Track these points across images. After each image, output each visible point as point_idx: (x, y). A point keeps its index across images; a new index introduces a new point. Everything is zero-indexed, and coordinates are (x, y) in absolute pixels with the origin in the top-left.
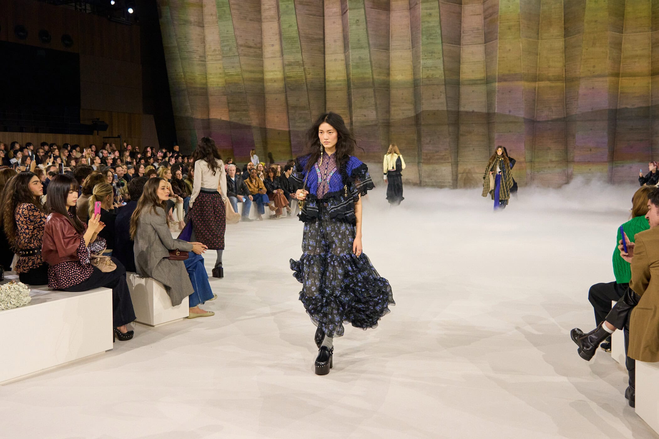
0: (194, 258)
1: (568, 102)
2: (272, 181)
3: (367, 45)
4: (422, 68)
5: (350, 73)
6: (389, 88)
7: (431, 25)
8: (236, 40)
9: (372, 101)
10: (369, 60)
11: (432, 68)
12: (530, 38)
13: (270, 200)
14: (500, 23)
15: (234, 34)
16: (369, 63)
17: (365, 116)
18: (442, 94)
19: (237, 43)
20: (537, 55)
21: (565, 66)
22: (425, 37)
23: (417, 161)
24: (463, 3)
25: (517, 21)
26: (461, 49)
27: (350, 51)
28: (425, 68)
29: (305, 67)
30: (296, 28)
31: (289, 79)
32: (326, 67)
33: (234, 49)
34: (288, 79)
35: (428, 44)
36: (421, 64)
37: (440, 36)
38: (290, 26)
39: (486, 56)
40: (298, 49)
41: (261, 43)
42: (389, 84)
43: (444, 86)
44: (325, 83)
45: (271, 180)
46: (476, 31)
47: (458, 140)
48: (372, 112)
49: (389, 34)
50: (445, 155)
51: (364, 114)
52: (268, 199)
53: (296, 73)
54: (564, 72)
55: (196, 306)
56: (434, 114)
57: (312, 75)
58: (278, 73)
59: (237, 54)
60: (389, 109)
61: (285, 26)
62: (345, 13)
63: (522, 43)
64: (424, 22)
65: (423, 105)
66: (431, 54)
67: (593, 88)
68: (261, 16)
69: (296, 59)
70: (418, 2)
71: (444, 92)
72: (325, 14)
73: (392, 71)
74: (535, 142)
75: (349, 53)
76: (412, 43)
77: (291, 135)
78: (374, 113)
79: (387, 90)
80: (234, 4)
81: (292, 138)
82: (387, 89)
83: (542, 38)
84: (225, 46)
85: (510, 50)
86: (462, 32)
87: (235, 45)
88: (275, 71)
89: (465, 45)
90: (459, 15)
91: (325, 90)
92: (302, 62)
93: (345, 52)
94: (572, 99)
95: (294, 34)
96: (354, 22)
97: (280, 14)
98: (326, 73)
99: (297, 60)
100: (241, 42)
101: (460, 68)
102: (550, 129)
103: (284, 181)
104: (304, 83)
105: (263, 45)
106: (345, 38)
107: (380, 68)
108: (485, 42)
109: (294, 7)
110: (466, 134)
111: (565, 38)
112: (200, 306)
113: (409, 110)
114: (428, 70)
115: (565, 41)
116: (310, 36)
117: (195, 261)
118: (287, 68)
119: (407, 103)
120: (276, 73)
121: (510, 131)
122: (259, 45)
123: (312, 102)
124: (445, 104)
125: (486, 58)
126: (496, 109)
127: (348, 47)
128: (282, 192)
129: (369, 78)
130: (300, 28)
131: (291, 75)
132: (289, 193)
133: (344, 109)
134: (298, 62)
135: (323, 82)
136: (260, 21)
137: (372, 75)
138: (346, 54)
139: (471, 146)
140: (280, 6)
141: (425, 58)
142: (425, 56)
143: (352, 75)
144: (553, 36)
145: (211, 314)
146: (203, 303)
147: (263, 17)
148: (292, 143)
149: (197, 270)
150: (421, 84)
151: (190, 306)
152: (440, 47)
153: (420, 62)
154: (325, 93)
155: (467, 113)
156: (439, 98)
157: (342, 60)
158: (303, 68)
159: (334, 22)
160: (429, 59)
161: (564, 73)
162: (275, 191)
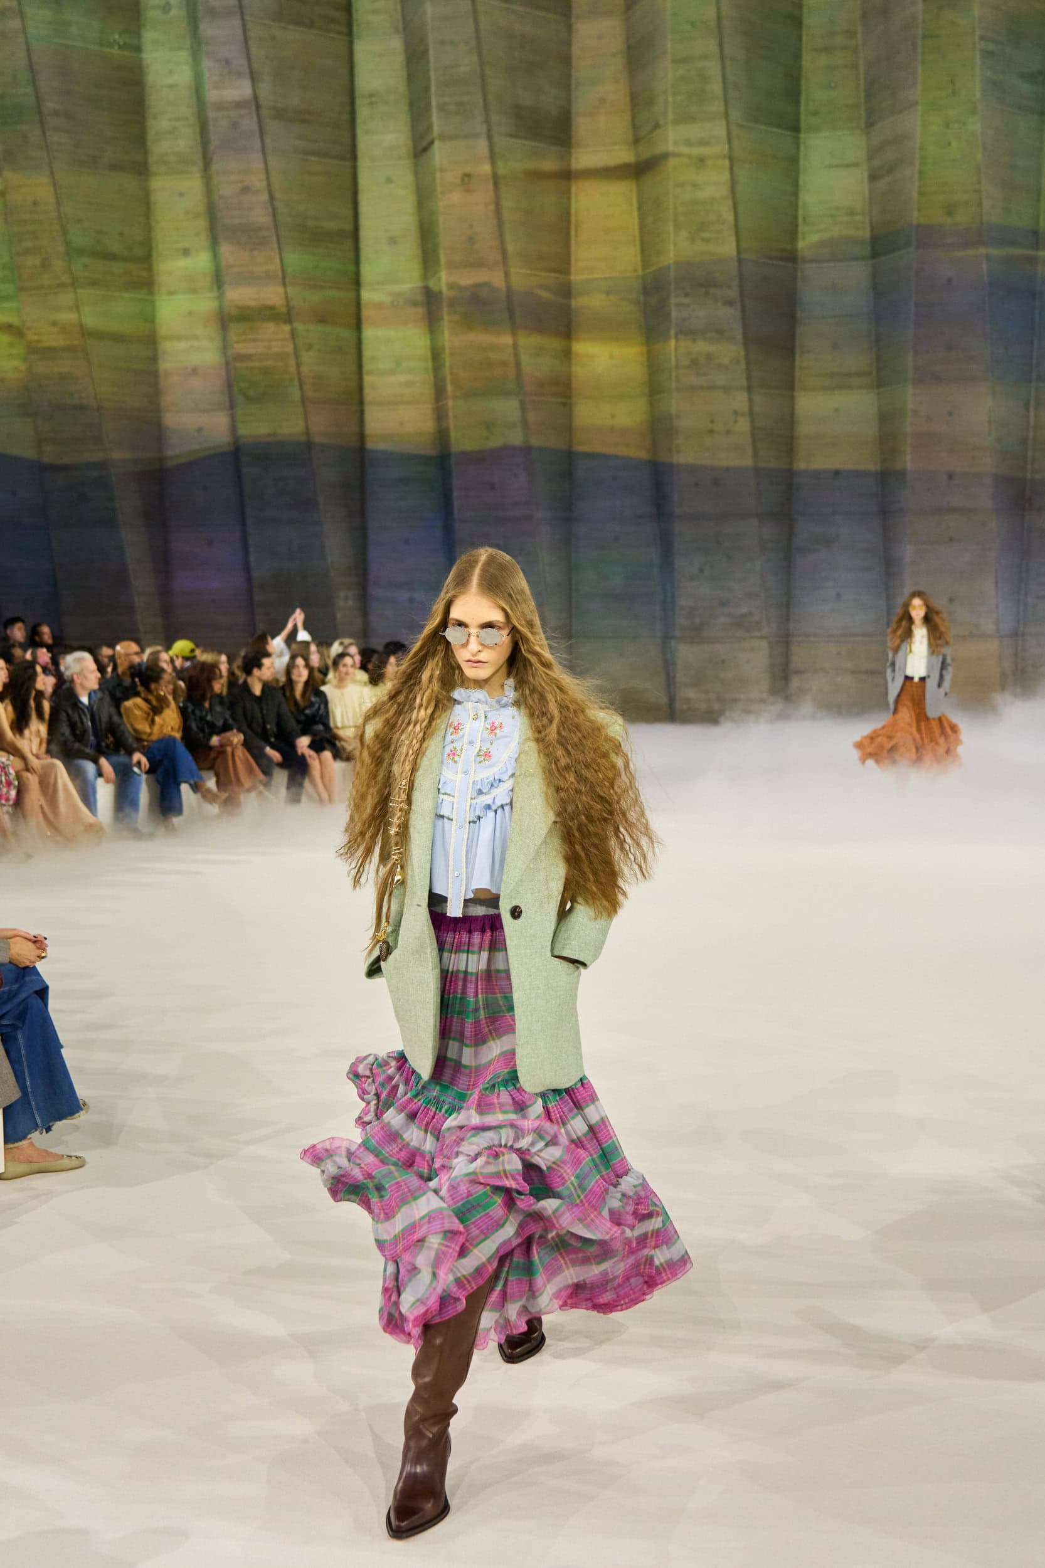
0: (16, 986)
3: (499, 257)
4: (676, 335)
5: (443, 348)
6: (570, 397)
7: (701, 195)
8: (65, 233)
9: (517, 437)
10: (505, 304)
11: (708, 336)
13: (200, 769)
14: (921, 194)
15: (55, 215)
16: (507, 316)
17: (493, 487)
18: (740, 420)
19: (67, 243)
22: (684, 234)
23: (659, 634)
24: (803, 125)
25: (975, 191)
26: (799, 274)
27: (444, 275)
28: (685, 334)
29: (296, 324)
30: (265, 197)
31: (245, 365)
32: (365, 326)
33: (58, 264)
34: (238, 365)
36: (674, 320)
37: (733, 232)
38: (246, 190)
39: (875, 298)
40: (273, 268)
41: (148, 244)
42: (568, 385)
43: (745, 395)
44: (360, 378)
46: (846, 219)
47: (789, 567)
48: (516, 476)
49: (569, 222)
50: (750, 614)
51: (491, 480)
52: (194, 767)
53: (267, 344)
55: (24, 1137)
56: (715, 482)
57: (317, 351)
58: (205, 343)
59: (66, 279)
60: (571, 465)
61: (226, 188)
62: (425, 149)
63: (987, 260)
64: (681, 185)
65: (679, 451)
66: (703, 290)
68: (146, 153)
69: (264, 300)
70: (661, 122)
71: (746, 410)
72: (360, 154)
74: (1026, 572)
75: (440, 280)
76: (643, 251)
77: (251, 549)
78: (524, 476)
79: (564, 404)
80: (56, 113)
81: (252, 558)
82: (563, 400)
84: (27, 252)
85: (949, 281)
86: (800, 220)
87: (61, 249)
88: (196, 337)
89: (811, 262)
90: (791, 166)
91: (361, 402)
92: (284, 310)
93: (426, 279)
95: (260, 217)
96: (458, 181)
97: (212, 147)
99: (269, 303)
100: (79, 239)
103: (248, 705)
104: (291, 380)
105: (155, 254)
106: (427, 233)
107: (540, 331)
108: (874, 255)
109: (255, 127)
110: (815, 547)
112: (36, 1137)
114: (695, 341)
116: (311, 223)
117: (22, 996)
118: (234, 331)
121: (951, 539)
122: (139, 252)
124: (749, 451)
125: (874, 305)
127: (437, 262)
128: (237, 738)
129: (504, 363)
130: (277, 195)
131: (251, 352)
132: (262, 743)
134: (272, 308)
135: (355, 377)
136: (142, 169)
137: (515, 353)
138: (431, 285)
139: (829, 584)
140: (211, 123)
141: (685, 300)
142: (686, 295)
143: (452, 354)
145: (75, 1162)
146: (48, 1130)
147: (152, 159)
148: (255, 574)
149: (27, 1022)
150: (674, 385)
151: (6, 1141)
153: (669, 314)
154: (362, 412)
155: (816, 475)
156: (729, 432)
157: (415, 305)
158: (288, 328)
159: (389, 180)
160: (699, 304)
162: (215, 740)
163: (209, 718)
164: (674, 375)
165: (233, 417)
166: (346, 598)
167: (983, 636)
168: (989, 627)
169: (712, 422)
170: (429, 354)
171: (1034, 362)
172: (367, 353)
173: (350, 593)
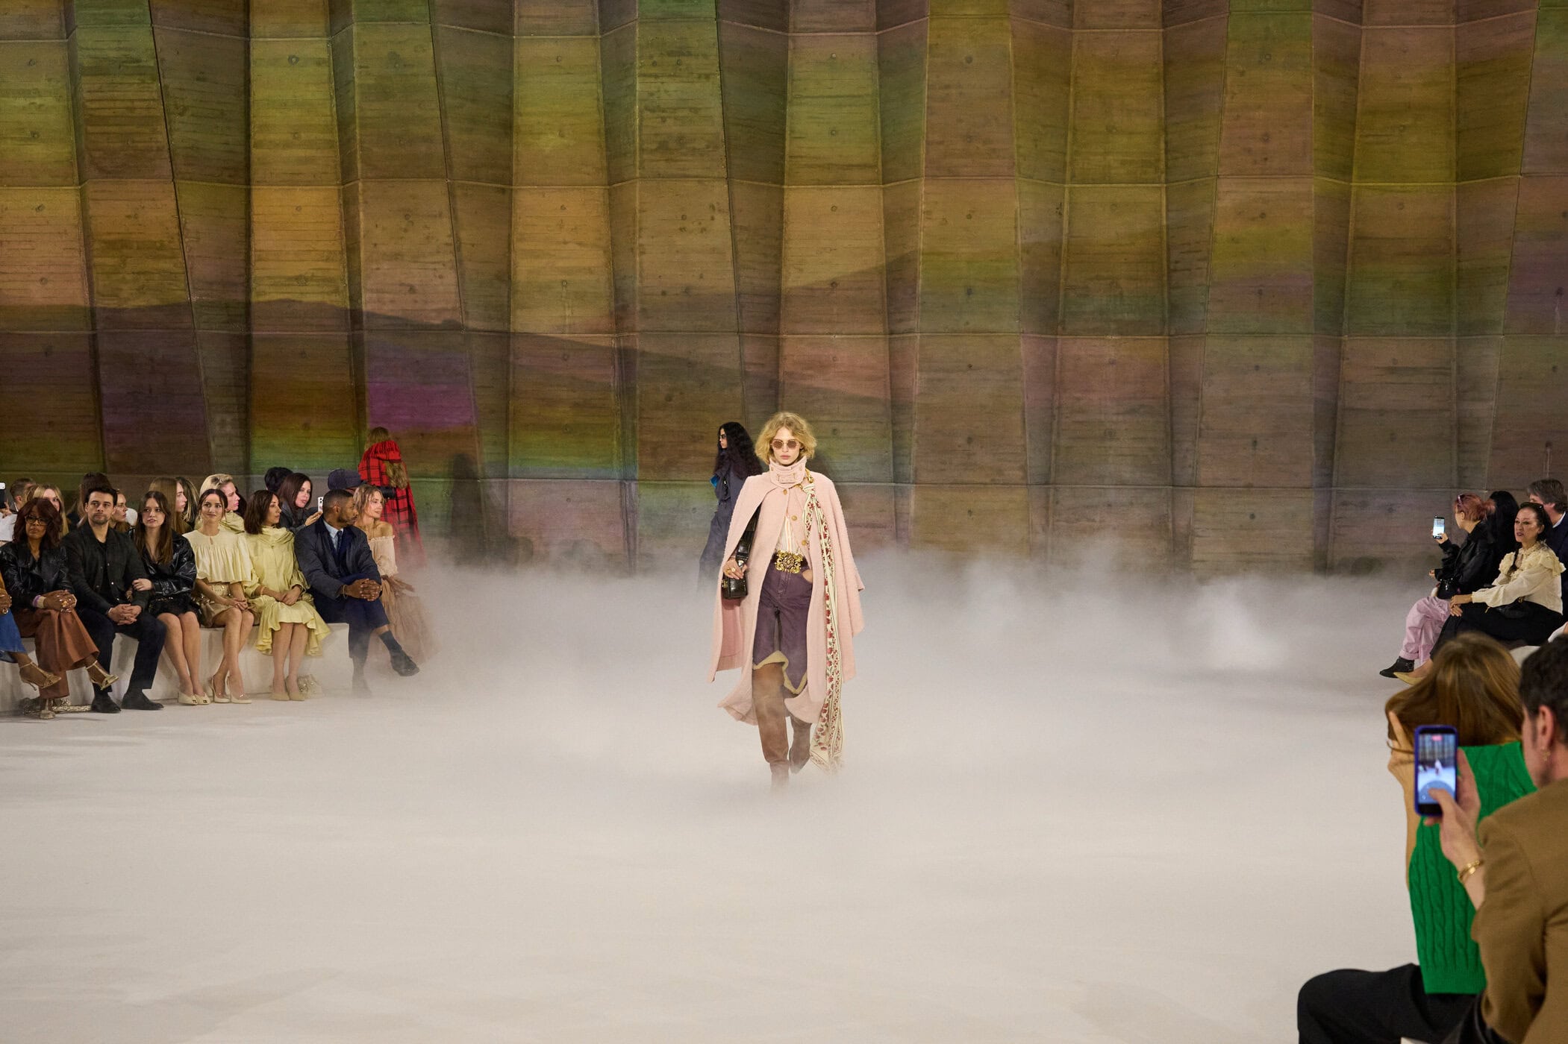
1: (1177, 262)
2: (36, 555)
3: (425, 8)
4: (641, 111)
5: (353, 117)
6: (510, 182)
9: (442, 230)
10: (430, 65)
11: (680, 114)
12: (1042, 18)
13: (22, 637)
16: (433, 80)
17: (412, 289)
18: (718, 217)
20: (1068, 84)
21: (1166, 131)
23: (616, 474)
26: (791, 44)
27: (355, 29)
28: (653, 111)
29: (165, 82)
31: (98, 129)
32: (254, 87)
34: (90, 129)
35: (663, 19)
36: (638, 96)
39: (881, 77)
40: (137, 10)
42: (509, 168)
43: (725, 186)
44: (248, 151)
45: (28, 554)
47: (777, 395)
48: (441, 277)
51: (409, 281)
52: (16, 632)
53: (129, 104)
54: (1163, 152)
57: (192, 115)
58: (49, 101)
60: (509, 265)
63: (1014, 37)
65: (642, 253)
66: (674, 59)
67: (1263, 215)
69: (126, 49)
71: (725, 205)
73: (520, 114)
74: (1059, 408)
75: (350, 33)
76: (601, 10)
78: (451, 278)
79: (503, 191)
81: (104, 372)
82: (502, 186)
83: (1083, 21)
85: (969, 60)
88: (39, 93)
89: (806, 30)
92: (152, 63)
93: (331, 32)
94: (1189, 252)
98: (253, 111)
99: (134, 54)
101: (784, 117)
102: (1112, 363)
104: (159, 149)
107: (473, 101)
108: (880, 25)
110: (810, 372)
111: (1164, 27)
113: (590, 271)
114: (664, 120)
115: (1165, 37)
118: (86, 83)
119: (580, 244)
120: (38, 101)
121: (970, 366)
123: (192, 224)
124: (729, 256)
125: (881, 86)
126: (920, 282)
127: (347, 13)
128: (67, 601)
129: (428, 139)
131: (106, 113)
132: (104, 603)
133: (327, 260)
134: (138, 61)
135: (241, 149)
137: (443, 127)
138: (338, 40)
139: (826, 418)
141: (653, 71)
142: (654, 64)
143: (362, 126)
144: (1123, 14)
148: (104, 390)
150: (638, 172)
152: (710, 34)
153: (633, 86)
154: (248, 193)
155: (810, 288)
156: (703, 230)
157: (319, 63)
158: (156, 86)
160: (670, 76)
161: (1163, 156)
162: (40, 600)
163: (35, 571)
164: (638, 159)
165: (82, 193)
166: (223, 423)
167: (1008, 485)
168: (1016, 475)
169: (684, 218)
170: (335, 123)
171: (1068, 159)
172: (256, 121)
173: (229, 419)
